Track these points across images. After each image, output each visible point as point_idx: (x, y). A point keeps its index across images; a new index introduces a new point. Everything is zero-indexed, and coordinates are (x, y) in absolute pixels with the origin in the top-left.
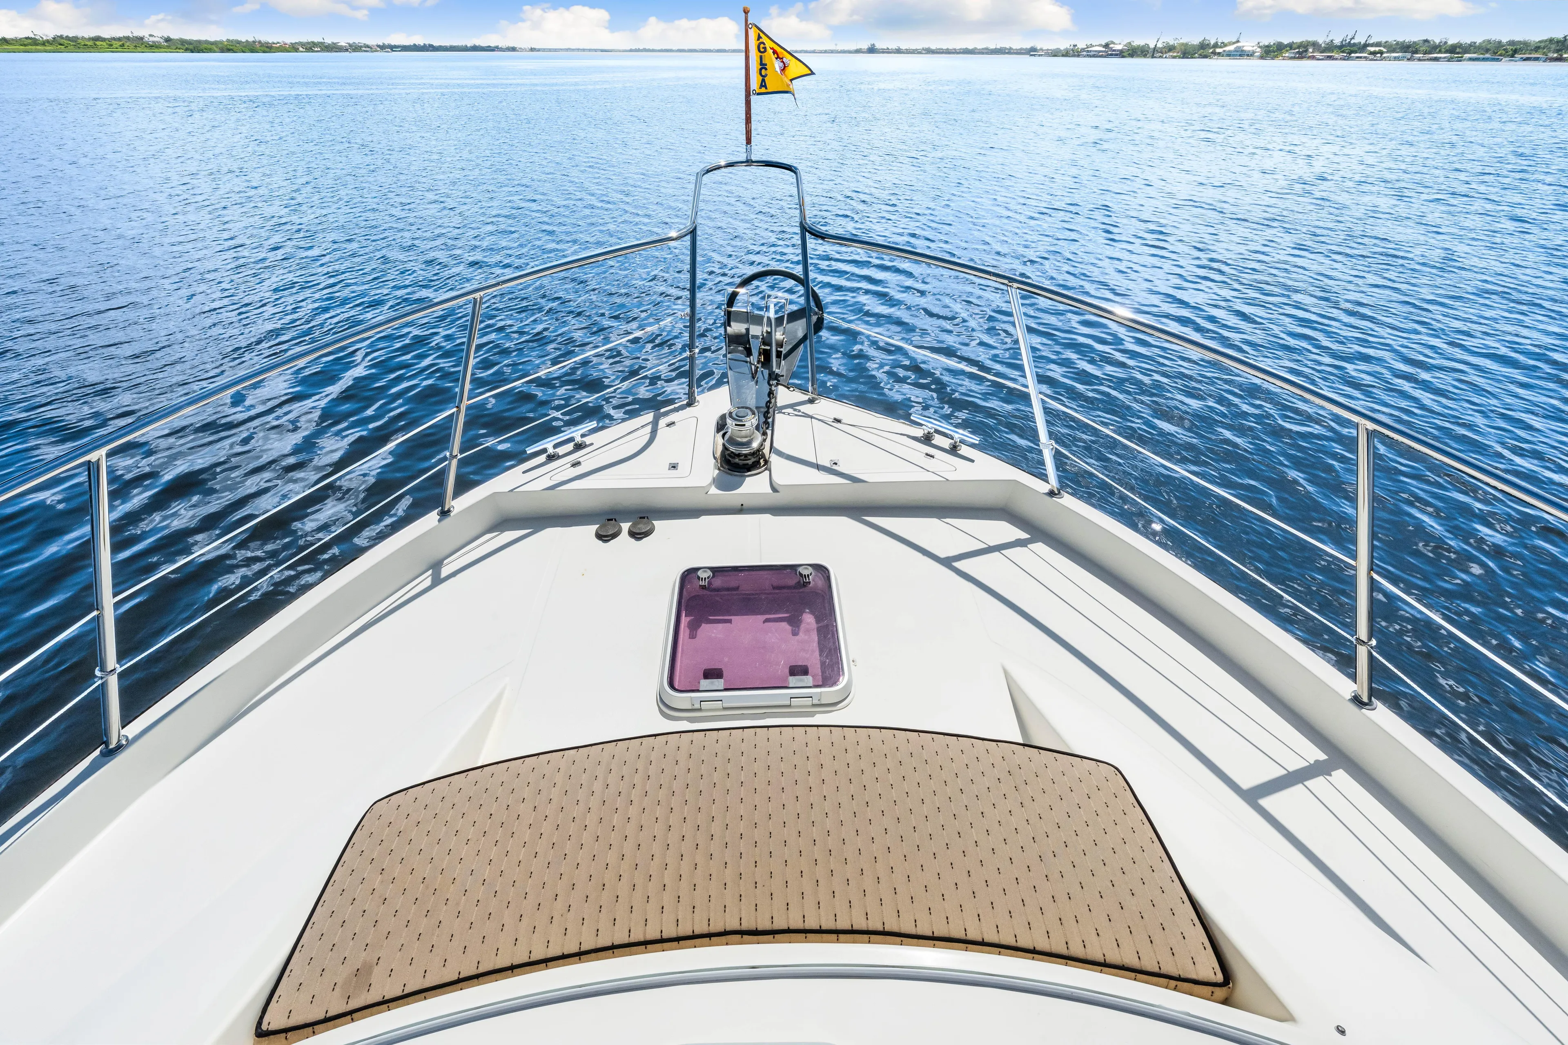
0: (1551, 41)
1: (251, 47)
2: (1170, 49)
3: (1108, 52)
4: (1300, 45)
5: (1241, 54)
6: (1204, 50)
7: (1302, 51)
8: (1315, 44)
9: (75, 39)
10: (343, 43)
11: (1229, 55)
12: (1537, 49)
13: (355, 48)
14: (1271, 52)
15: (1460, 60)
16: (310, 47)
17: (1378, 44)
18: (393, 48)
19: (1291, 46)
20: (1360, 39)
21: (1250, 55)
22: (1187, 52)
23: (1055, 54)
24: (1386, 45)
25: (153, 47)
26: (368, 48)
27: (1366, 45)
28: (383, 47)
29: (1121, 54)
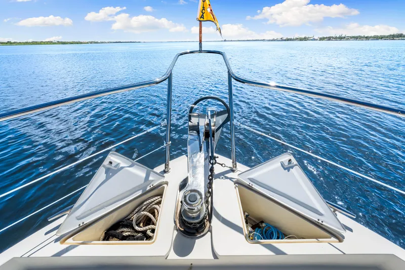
0: (390, 35)
1: (77, 43)
2: (297, 39)
3: (282, 40)
4: (329, 37)
5: (314, 40)
6: (305, 39)
7: (329, 39)
8: (332, 37)
9: (36, 42)
10: (99, 42)
11: (312, 40)
12: (387, 37)
13: (102, 43)
14: (321, 39)
15: (368, 40)
16: (91, 43)
17: (348, 37)
18: (111, 42)
19: (326, 38)
20: (343, 36)
21: (317, 40)
22: (301, 39)
23: (269, 41)
24: (350, 37)
25: (55, 43)
26: (105, 42)
27: (345, 37)
28: (109, 42)
29: (285, 40)
